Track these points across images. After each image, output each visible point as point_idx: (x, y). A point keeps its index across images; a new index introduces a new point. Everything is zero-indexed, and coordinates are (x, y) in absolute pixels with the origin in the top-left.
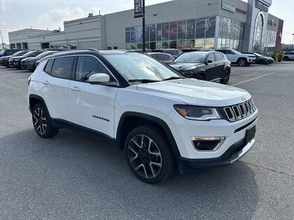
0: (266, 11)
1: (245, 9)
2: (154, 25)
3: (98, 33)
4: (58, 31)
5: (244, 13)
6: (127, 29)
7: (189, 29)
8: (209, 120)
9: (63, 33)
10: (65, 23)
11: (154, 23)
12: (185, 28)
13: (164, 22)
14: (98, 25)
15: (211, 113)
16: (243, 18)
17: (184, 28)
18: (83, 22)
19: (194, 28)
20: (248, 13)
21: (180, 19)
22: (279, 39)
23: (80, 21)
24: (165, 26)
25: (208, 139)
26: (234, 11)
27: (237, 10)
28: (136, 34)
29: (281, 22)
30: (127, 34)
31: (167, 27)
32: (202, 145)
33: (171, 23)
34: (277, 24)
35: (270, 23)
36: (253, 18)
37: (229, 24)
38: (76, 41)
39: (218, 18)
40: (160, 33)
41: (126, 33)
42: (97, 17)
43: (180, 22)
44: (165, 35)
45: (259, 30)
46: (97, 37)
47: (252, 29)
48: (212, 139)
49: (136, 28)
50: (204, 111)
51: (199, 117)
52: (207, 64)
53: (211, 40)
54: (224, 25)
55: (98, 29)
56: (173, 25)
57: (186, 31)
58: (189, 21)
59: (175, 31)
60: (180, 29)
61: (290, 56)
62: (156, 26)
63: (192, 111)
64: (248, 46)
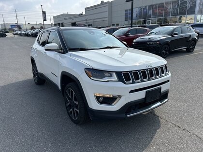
2: (146, 7)
3: (106, 15)
4: (82, 14)
6: (126, 11)
7: (174, 8)
8: (108, 81)
9: (85, 15)
10: (86, 9)
11: (146, 5)
13: (154, 3)
14: (106, 9)
15: (111, 76)
17: (169, 8)
18: (97, 7)
19: (178, 7)
21: (167, 1)
23: (95, 7)
24: (154, 7)
31: (156, 8)
33: (159, 4)
38: (92, 21)
40: (150, 12)
41: (125, 14)
42: (106, 3)
43: (166, 3)
44: (154, 14)
46: (105, 18)
50: (106, 75)
51: (101, 78)
52: (172, 36)
53: (192, 16)
55: (106, 12)
56: (161, 6)
57: (171, 10)
58: (174, 2)
59: (162, 10)
60: (166, 9)
62: (147, 8)
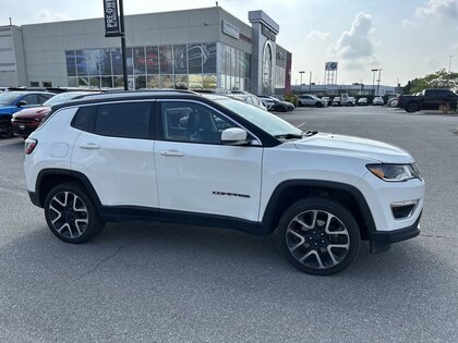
0: (274, 40)
1: (249, 36)
3: (11, 57)
5: (249, 40)
6: (68, 53)
7: (177, 58)
8: (404, 181)
11: (117, 46)
12: (170, 57)
13: (136, 45)
15: (402, 172)
16: (248, 48)
19: (185, 58)
20: (253, 42)
21: (163, 43)
22: (288, 78)
24: (137, 52)
25: (402, 204)
26: (238, 37)
27: (241, 35)
28: (87, 62)
29: (289, 55)
30: (70, 62)
31: (142, 54)
32: (400, 212)
33: (148, 48)
34: (285, 58)
35: (278, 57)
36: (260, 49)
37: (233, 55)
39: (218, 45)
40: (130, 62)
41: (68, 59)
42: (6, 28)
43: (162, 48)
44: (139, 66)
45: (267, 66)
46: (9, 64)
47: (260, 64)
48: (407, 203)
49: (86, 52)
54: (226, 56)
55: (10, 49)
56: (152, 51)
57: (173, 62)
58: (176, 47)
59: (156, 60)
60: (163, 59)
61: (303, 101)
63: (387, 170)
64: (257, 86)
